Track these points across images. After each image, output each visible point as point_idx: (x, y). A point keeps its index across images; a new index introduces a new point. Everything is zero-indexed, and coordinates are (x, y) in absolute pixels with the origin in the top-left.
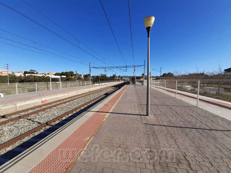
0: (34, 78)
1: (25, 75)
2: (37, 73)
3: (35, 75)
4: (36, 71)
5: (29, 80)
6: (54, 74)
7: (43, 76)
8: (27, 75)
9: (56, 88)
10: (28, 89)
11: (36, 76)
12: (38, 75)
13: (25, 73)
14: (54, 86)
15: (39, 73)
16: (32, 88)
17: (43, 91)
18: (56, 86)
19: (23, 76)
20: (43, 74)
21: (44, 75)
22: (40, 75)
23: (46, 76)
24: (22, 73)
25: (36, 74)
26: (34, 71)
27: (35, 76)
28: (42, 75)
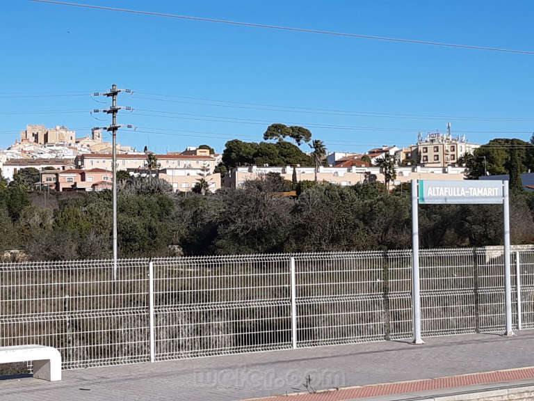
0: (296, 210)
1: (228, 181)
2: (319, 158)
3: (305, 174)
4: (307, 134)
5: (256, 222)
6: (465, 161)
7: (367, 188)
8: (243, 175)
9: (466, 323)
10: (238, 314)
11: (308, 184)
12: (326, 174)
13: (235, 156)
14: (458, 292)
15: (338, 157)
16: (264, 312)
17: (355, 343)
18: (471, 293)
19: (215, 183)
20: (365, 160)
21: (375, 171)
22: (342, 171)
23: (391, 186)
24: (213, 165)
25: (309, 162)
26: (299, 133)
27: (299, 187)
28: (355, 177)
